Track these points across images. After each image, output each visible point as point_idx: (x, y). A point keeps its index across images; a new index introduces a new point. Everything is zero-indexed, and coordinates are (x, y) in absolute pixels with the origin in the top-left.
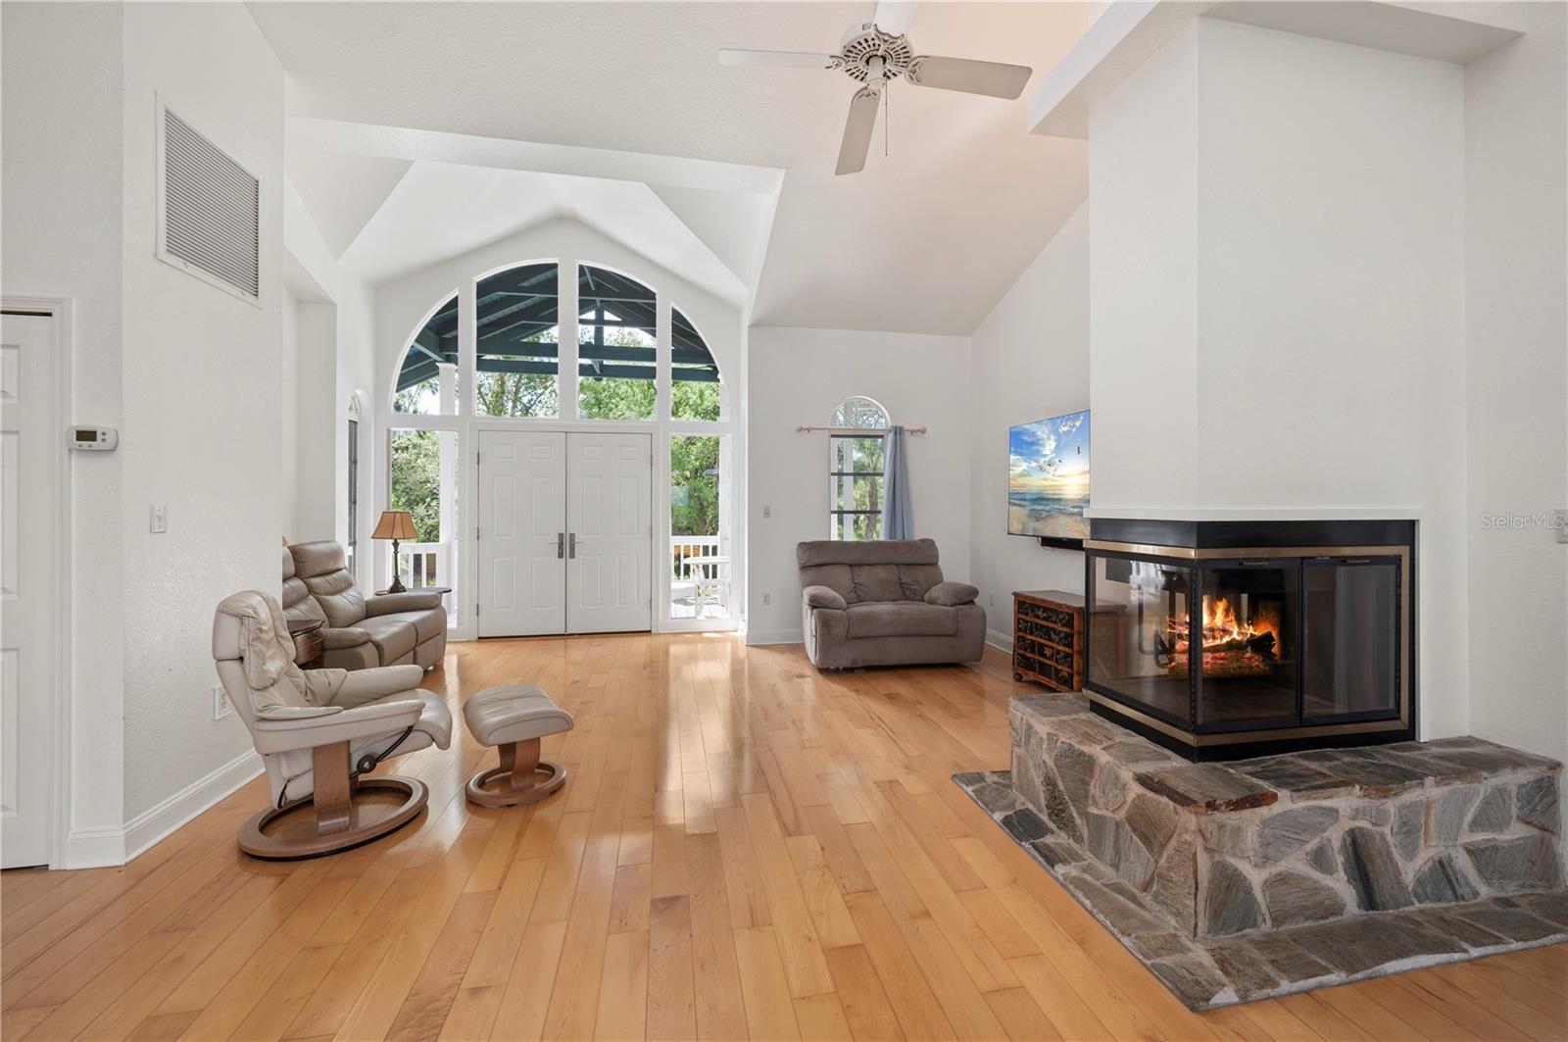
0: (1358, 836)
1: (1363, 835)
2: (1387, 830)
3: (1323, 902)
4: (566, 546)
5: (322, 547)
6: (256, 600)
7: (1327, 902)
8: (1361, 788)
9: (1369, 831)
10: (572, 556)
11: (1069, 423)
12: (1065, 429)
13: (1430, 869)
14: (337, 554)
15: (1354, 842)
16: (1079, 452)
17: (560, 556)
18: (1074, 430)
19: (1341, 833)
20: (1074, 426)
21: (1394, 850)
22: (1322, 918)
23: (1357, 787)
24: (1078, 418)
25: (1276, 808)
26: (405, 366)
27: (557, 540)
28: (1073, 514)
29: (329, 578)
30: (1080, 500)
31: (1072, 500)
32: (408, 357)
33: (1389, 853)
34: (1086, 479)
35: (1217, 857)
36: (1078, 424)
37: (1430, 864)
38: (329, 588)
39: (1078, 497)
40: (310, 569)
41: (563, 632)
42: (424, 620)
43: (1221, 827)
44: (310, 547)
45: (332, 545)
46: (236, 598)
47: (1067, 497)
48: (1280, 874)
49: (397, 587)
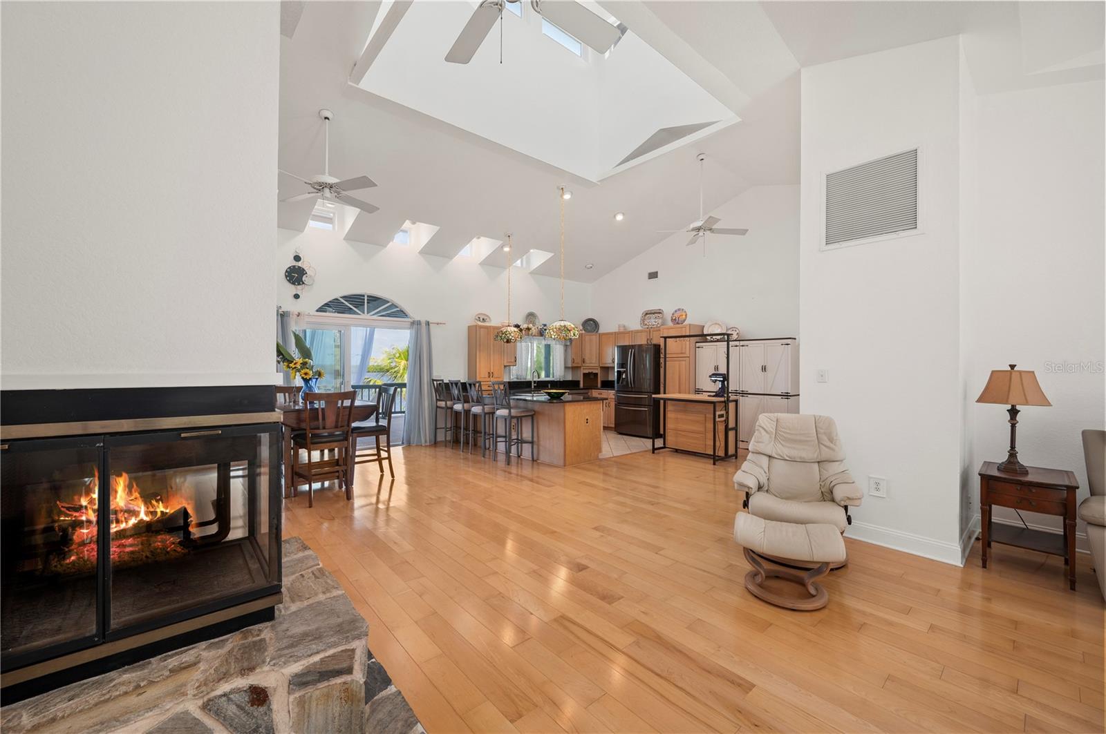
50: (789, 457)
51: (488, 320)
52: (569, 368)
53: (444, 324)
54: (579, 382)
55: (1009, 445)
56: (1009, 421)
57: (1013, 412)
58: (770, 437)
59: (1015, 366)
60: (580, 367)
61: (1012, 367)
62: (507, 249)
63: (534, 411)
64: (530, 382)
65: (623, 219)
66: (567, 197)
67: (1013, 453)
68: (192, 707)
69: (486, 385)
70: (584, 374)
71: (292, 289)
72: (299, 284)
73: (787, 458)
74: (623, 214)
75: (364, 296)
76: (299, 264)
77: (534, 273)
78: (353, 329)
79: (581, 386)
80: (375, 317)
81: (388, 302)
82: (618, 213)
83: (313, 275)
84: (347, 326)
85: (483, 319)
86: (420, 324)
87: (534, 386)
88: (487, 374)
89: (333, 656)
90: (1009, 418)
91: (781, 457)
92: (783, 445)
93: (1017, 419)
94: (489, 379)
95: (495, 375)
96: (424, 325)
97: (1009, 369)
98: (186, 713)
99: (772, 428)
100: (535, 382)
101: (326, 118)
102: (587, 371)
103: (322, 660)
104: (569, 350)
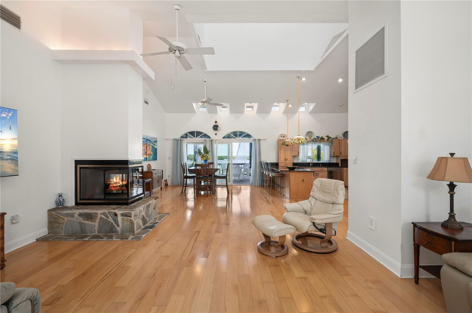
11: (6, 113)
12: (4, 115)
16: (10, 129)
18: (8, 118)
20: (8, 115)
24: (10, 113)
28: (7, 159)
30: (10, 152)
31: (7, 152)
34: (16, 142)
36: (10, 115)
39: (9, 151)
47: (4, 151)
50: (322, 200)
51: (286, 136)
52: (332, 156)
53: (266, 139)
54: (339, 163)
55: (450, 210)
56: (449, 192)
57: (452, 186)
58: (318, 190)
59: (455, 154)
60: (339, 156)
61: (452, 155)
62: (290, 106)
63: (284, 175)
64: (310, 163)
65: (342, 81)
66: (304, 79)
67: (452, 215)
68: (107, 212)
69: (284, 164)
70: (341, 159)
71: (215, 132)
72: (217, 130)
73: (322, 201)
74: (343, 78)
75: (237, 132)
76: (217, 124)
77: (311, 113)
78: (233, 143)
79: (340, 165)
80: (242, 139)
81: (246, 133)
82: (338, 79)
83: (220, 127)
84: (231, 143)
85: (284, 136)
86: (256, 140)
87: (311, 165)
88: (284, 159)
89: (128, 212)
90: (449, 190)
91: (319, 199)
92: (322, 194)
93: (454, 191)
94: (285, 162)
95: (288, 160)
96: (257, 140)
97: (450, 156)
98: (106, 212)
99: (319, 185)
100: (312, 163)
101: (205, 81)
102: (343, 158)
103: (126, 212)
104: (332, 149)
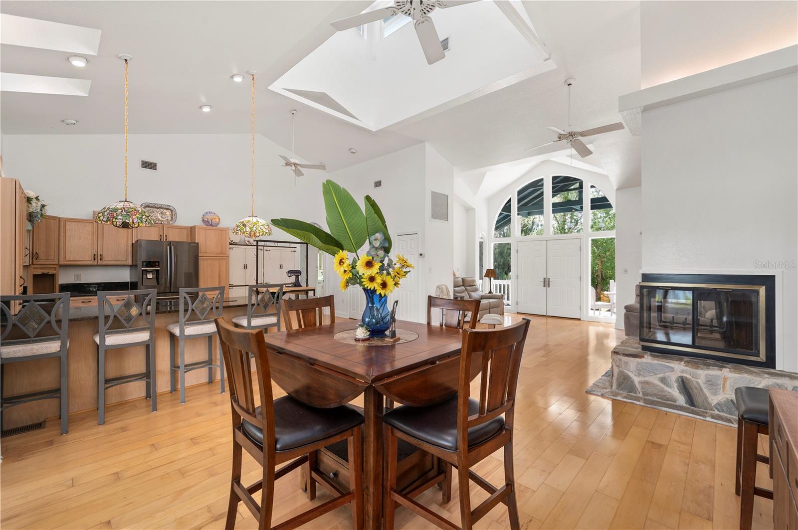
0: (684, 379)
1: (687, 379)
2: (700, 381)
3: (666, 396)
4: (546, 283)
5: (470, 279)
6: (444, 287)
7: (668, 396)
8: (685, 363)
9: (690, 379)
10: (549, 286)
13: (724, 401)
14: (474, 281)
15: (683, 381)
17: (544, 286)
19: (677, 376)
21: (704, 389)
22: (665, 400)
23: (683, 362)
25: (644, 360)
26: (496, 224)
27: (543, 280)
29: (471, 287)
32: (497, 221)
33: (701, 390)
35: (620, 369)
37: (725, 399)
38: (471, 290)
40: (466, 284)
41: (545, 314)
42: (493, 302)
43: (620, 360)
44: (467, 279)
45: (474, 279)
46: (440, 285)
48: (646, 381)
49: (490, 292)
60: (30, 266)
70: (34, 276)
102: (39, 272)
